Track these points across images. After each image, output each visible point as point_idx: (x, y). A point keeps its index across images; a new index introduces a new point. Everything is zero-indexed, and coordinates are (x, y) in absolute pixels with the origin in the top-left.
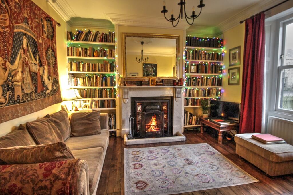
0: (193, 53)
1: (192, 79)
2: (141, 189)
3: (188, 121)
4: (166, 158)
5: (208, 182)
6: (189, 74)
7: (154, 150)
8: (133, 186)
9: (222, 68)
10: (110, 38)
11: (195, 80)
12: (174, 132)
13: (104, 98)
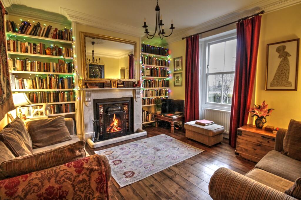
0: (147, 59)
1: (147, 81)
2: (131, 177)
3: (145, 118)
4: (138, 150)
5: (176, 159)
6: (145, 77)
7: (124, 147)
8: (122, 177)
9: (169, 73)
10: (66, 36)
11: (149, 82)
12: (135, 130)
13: (61, 102)
